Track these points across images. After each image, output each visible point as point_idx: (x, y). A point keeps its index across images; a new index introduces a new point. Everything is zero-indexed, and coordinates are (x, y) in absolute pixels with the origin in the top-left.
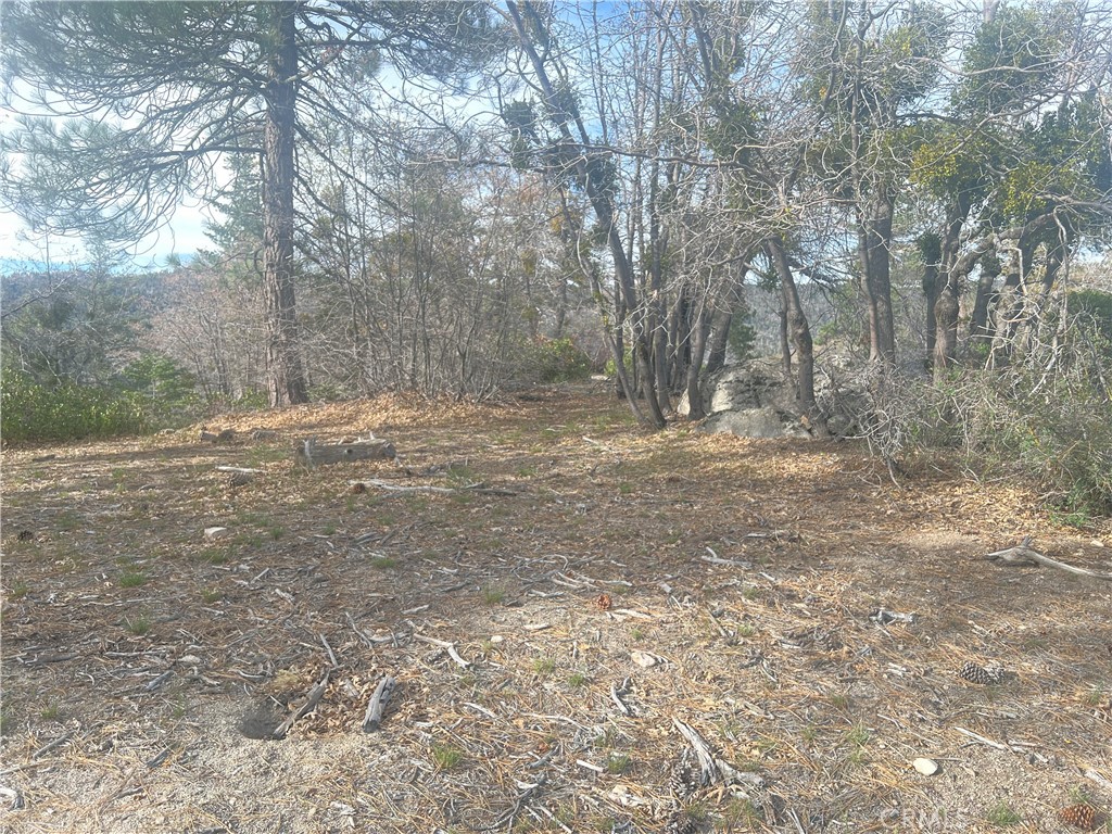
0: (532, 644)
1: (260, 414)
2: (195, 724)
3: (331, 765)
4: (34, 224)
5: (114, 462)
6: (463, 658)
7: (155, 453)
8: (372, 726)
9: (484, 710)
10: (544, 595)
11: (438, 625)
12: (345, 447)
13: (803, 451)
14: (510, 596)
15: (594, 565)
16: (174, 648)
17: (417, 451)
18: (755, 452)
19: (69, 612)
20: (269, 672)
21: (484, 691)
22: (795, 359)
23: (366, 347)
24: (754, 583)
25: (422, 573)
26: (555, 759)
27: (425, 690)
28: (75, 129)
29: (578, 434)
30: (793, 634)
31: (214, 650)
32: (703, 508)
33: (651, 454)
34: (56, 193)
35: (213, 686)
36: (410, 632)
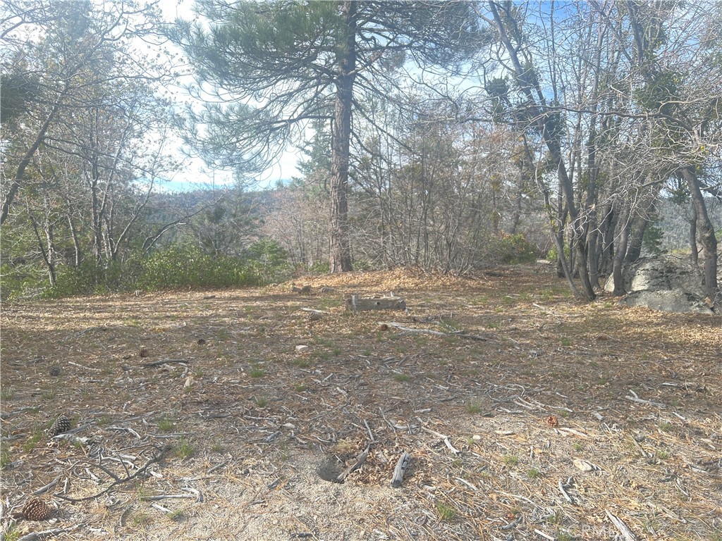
0: (501, 444)
1: (325, 277)
2: (293, 466)
3: (373, 505)
4: (209, 164)
5: (246, 302)
6: (454, 447)
7: (268, 298)
8: (397, 484)
9: (469, 484)
10: (509, 411)
11: (437, 423)
12: (376, 300)
13: (707, 324)
14: (485, 409)
15: (543, 394)
16: (281, 417)
17: (419, 306)
18: (667, 322)
19: (225, 389)
20: (334, 439)
21: (469, 472)
22: (701, 254)
23: (388, 239)
24: (669, 420)
25: (425, 387)
26: (519, 526)
27: (430, 465)
28: (232, 109)
29: (529, 301)
30: (701, 461)
31: (302, 422)
32: (626, 361)
33: (584, 319)
34: (221, 146)
35: (303, 444)
36: (419, 425)
